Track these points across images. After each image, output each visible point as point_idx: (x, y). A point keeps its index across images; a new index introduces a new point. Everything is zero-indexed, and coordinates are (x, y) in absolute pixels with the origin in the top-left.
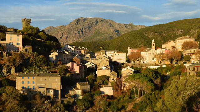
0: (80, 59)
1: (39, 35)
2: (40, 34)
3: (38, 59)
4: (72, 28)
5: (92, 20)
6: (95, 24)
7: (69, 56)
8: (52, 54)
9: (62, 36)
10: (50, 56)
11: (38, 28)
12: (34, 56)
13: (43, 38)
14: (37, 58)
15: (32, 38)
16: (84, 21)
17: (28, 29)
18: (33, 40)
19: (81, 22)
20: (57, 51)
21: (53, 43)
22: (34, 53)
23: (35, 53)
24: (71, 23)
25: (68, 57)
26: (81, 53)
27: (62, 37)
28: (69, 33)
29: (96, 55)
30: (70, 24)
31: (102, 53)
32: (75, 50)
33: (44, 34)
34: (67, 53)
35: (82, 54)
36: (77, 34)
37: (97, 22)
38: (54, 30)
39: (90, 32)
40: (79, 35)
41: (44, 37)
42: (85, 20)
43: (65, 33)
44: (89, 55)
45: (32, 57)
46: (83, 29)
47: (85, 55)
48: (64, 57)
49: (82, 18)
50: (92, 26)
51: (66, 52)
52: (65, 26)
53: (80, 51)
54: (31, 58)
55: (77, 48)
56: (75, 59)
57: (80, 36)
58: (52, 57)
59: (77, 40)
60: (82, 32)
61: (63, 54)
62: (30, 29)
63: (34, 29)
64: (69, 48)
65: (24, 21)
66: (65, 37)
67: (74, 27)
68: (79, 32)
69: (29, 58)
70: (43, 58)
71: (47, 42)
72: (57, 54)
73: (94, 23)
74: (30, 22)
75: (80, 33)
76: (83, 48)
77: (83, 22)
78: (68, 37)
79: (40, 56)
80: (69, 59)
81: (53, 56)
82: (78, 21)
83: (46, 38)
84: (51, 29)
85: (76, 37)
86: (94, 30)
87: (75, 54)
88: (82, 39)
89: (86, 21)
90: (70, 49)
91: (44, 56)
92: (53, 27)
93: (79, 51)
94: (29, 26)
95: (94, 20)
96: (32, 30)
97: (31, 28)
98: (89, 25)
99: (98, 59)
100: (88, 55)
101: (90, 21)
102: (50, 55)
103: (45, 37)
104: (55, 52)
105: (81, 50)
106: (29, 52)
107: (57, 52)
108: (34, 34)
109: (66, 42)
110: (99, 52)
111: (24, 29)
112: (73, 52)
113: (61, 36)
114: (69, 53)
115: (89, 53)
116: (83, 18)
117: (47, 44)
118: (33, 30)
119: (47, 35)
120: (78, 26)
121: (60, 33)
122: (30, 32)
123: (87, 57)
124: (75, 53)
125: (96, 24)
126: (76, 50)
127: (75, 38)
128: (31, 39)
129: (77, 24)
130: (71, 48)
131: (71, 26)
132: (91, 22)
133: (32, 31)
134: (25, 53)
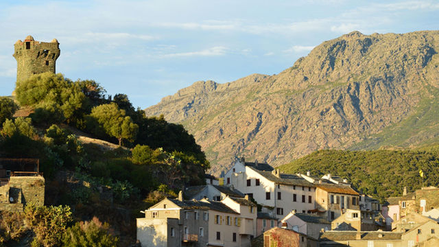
0: (302, 236)
1: (95, 120)
2: (98, 111)
3: (74, 240)
4: (304, 85)
5: (402, 42)
6: (419, 61)
7: (243, 222)
8: (148, 212)
9: (259, 124)
10: (140, 223)
11: (94, 84)
12: (53, 224)
13: (113, 131)
14: (69, 234)
15: (52, 134)
16: (364, 50)
17: (42, 91)
18: (55, 142)
19: (351, 54)
20: (180, 198)
21: (160, 157)
22: (54, 208)
23: (59, 209)
24: (301, 60)
25: (238, 226)
26: (312, 207)
27: (257, 130)
28: (293, 111)
29: (393, 211)
30: (296, 67)
31: (423, 203)
32: (283, 188)
33: (123, 112)
34: (235, 206)
35: (318, 209)
36: (332, 117)
37: (432, 52)
38: (218, 98)
39: (394, 102)
40: (339, 118)
41: (120, 127)
42: (367, 43)
43: (273, 112)
44: (355, 215)
45: (39, 230)
46: (362, 89)
47: (333, 216)
48: (213, 228)
49: (356, 37)
50: (403, 74)
51: (227, 201)
52: (271, 80)
53: (307, 193)
54: (39, 237)
55: (293, 182)
56: (275, 236)
57: (345, 123)
58: (152, 229)
59: (333, 144)
60: (355, 101)
61: (212, 214)
62: (49, 88)
63: (69, 91)
64: (249, 182)
65: (25, 50)
66: (270, 128)
67: (314, 80)
68: (339, 105)
69: (29, 234)
70: (101, 233)
71: (130, 154)
72: (174, 211)
73: (415, 58)
74: (56, 55)
75: (348, 107)
76: (327, 177)
77: (357, 53)
78: (285, 129)
79: (85, 226)
80: (244, 236)
81: (156, 222)
82: (334, 50)
83: (131, 132)
84: (204, 93)
85: (328, 130)
86: (416, 91)
87: (280, 211)
88: (358, 140)
89: (375, 50)
90: (253, 183)
91: (106, 225)
92: (215, 85)
93: (300, 192)
94: (46, 75)
95: (416, 43)
96: (59, 93)
97: (54, 86)
98: (392, 68)
99: (399, 236)
100: (350, 216)
101: (394, 47)
102: (143, 216)
103: (123, 126)
104: (166, 201)
105: (311, 187)
106: (29, 204)
107: (177, 203)
108: (67, 115)
109: (275, 153)
110: (409, 198)
111: (22, 89)
112: (271, 203)
113: (252, 127)
114: (242, 203)
115: (354, 202)
116: (358, 33)
117: (134, 160)
118: (63, 95)
119: (137, 116)
120: (334, 74)
121: (248, 113)
122: (47, 104)
123: (345, 226)
124: (280, 204)
125: (426, 60)
126: (287, 191)
127: (320, 135)
128: (48, 139)
129: (332, 64)
130: (258, 182)
131: (300, 77)
132: (401, 55)
133: (59, 99)
134: (9, 208)
